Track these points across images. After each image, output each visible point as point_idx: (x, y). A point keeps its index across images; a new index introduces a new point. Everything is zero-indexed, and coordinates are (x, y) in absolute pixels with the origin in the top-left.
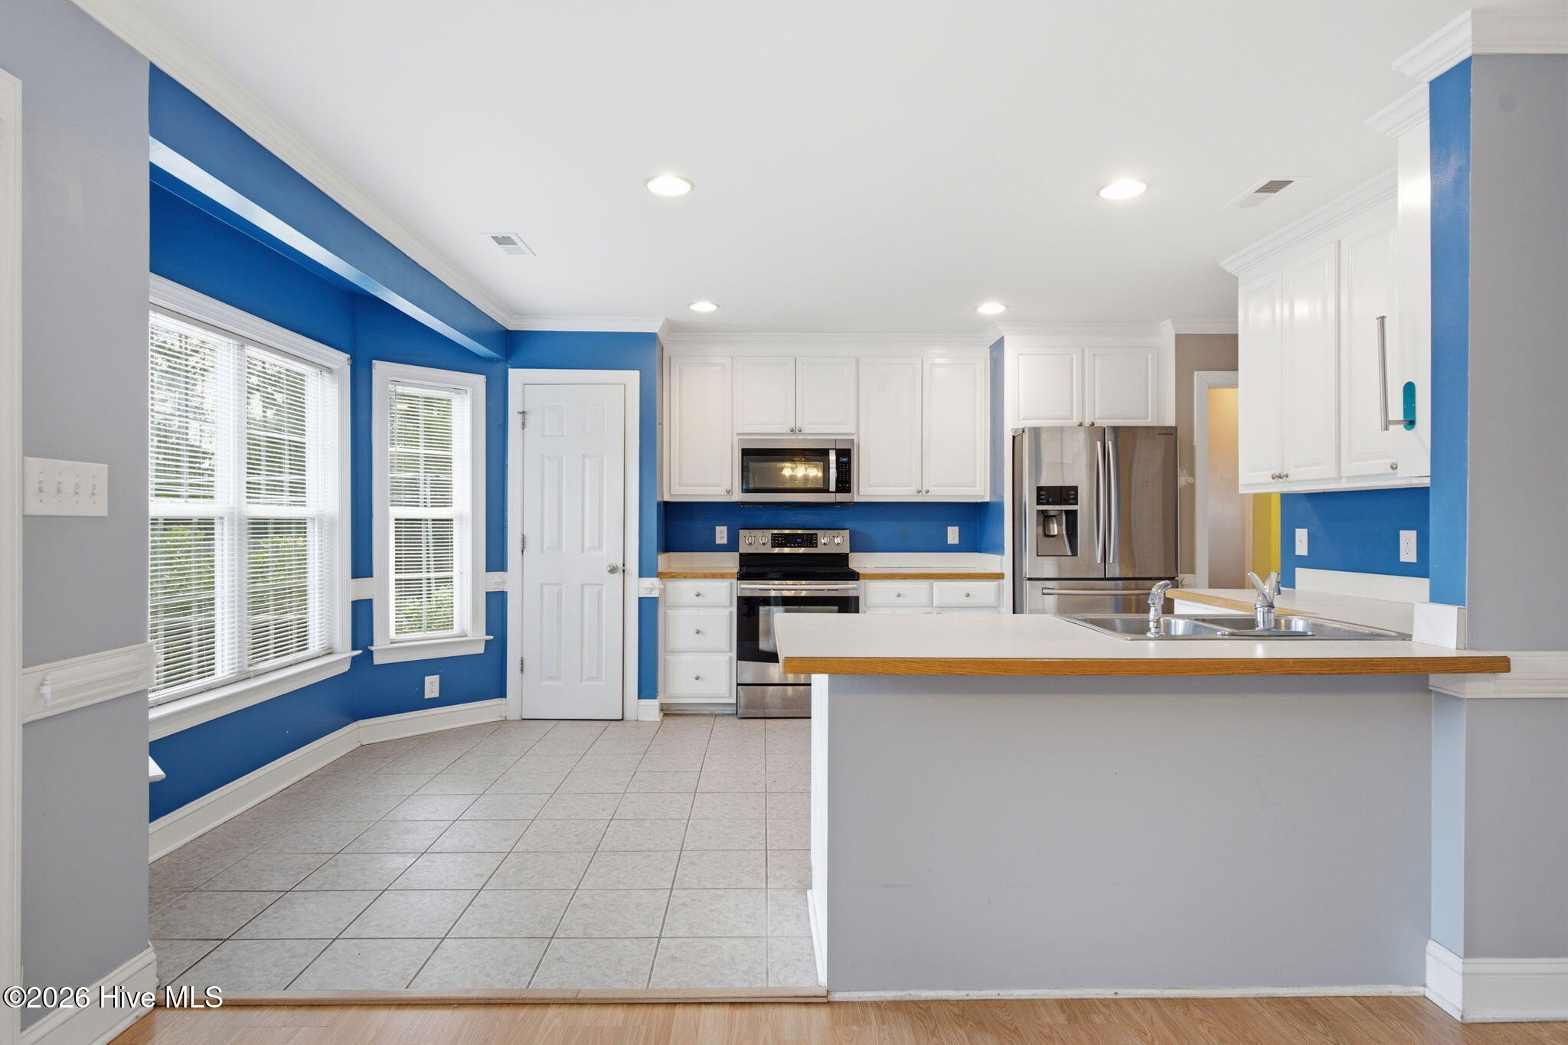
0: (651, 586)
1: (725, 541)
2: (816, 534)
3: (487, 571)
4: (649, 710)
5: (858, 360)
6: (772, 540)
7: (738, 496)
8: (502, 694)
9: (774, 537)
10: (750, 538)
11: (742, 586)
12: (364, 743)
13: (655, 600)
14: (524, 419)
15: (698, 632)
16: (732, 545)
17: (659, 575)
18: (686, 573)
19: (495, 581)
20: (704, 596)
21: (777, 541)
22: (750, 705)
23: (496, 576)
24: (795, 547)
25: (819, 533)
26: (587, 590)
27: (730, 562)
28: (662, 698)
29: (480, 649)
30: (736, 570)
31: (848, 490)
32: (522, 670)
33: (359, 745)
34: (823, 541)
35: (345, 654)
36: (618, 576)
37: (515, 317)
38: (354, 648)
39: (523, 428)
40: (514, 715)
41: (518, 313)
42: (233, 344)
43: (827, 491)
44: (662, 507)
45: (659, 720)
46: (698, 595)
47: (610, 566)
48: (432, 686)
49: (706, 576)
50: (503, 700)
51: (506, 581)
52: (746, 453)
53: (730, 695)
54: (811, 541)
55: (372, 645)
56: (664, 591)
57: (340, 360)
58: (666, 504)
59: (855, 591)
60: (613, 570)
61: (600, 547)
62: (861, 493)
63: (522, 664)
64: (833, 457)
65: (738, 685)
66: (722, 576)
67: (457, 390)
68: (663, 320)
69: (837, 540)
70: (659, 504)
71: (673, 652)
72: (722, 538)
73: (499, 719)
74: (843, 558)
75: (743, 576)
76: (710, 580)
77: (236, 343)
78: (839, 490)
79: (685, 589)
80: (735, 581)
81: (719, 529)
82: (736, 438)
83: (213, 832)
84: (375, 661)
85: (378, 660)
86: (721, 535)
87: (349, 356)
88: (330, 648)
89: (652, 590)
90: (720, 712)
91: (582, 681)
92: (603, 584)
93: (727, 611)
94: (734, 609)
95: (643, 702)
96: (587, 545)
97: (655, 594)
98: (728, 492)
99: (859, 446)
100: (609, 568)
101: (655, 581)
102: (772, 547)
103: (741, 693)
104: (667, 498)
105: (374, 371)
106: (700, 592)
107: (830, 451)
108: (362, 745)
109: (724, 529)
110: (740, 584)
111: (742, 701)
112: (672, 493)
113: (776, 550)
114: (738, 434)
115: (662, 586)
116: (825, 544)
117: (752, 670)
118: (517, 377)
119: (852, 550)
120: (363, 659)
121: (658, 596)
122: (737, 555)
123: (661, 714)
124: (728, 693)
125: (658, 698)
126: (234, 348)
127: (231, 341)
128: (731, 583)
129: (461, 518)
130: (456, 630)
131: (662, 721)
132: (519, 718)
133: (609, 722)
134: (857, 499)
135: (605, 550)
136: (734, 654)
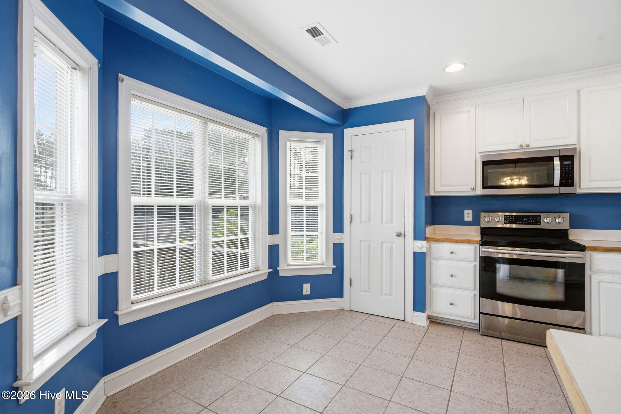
0: (421, 246)
1: (470, 219)
2: (540, 216)
3: (333, 232)
4: (421, 319)
5: (579, 92)
6: (504, 219)
7: (479, 191)
8: (341, 295)
9: (506, 217)
10: (488, 218)
11: (484, 250)
12: (274, 314)
13: (424, 254)
14: (351, 152)
15: (452, 276)
16: (476, 222)
17: (426, 239)
18: (444, 239)
19: (337, 238)
20: (455, 253)
21: (508, 220)
22: (489, 327)
23: (338, 235)
24: (523, 224)
25: (543, 215)
26: (384, 245)
27: (474, 233)
28: (428, 312)
29: (330, 272)
30: (478, 238)
31: (572, 185)
32: (351, 285)
33: (272, 314)
34: (546, 220)
35: (264, 271)
36: (401, 239)
37: (347, 101)
38: (269, 268)
39: (351, 159)
40: (347, 308)
41: (348, 99)
42: (201, 122)
43: (552, 186)
44: (429, 200)
45: (426, 326)
46: (452, 253)
47: (397, 233)
48: (307, 289)
49: (457, 241)
50: (342, 299)
51: (342, 238)
52: (485, 164)
53: (475, 318)
54: (536, 220)
55: (279, 267)
56: (429, 249)
57: (263, 131)
58: (433, 197)
59: (581, 259)
60: (399, 235)
61: (392, 221)
62: (582, 187)
63: (351, 282)
64: (557, 162)
65: (480, 313)
66: (469, 242)
67: (320, 143)
68: (429, 86)
69: (557, 221)
70: (426, 198)
71: (436, 286)
72: (468, 217)
73: (340, 309)
74: (564, 233)
75: (483, 243)
76: (460, 244)
77: (202, 121)
78: (562, 185)
79: (443, 248)
80: (478, 246)
81: (466, 212)
82: (478, 156)
83: (188, 359)
84: (280, 275)
85: (281, 274)
86: (468, 215)
87: (267, 129)
88: (258, 268)
89: (421, 248)
90: (467, 327)
91: (381, 295)
92: (393, 243)
93: (472, 265)
94: (478, 263)
95: (416, 313)
96: (384, 221)
97: (424, 250)
98: (473, 189)
99: (580, 153)
100: (396, 234)
101: (424, 243)
102: (505, 223)
103: (482, 319)
104: (432, 194)
105: (280, 136)
106: (454, 251)
107: (555, 158)
108: (273, 315)
109: (470, 212)
110: (482, 248)
111: (483, 324)
112: (435, 191)
113: (508, 226)
114: (480, 153)
115: (428, 246)
116: (548, 223)
117: (490, 305)
118: (348, 132)
119: (572, 227)
120: (274, 273)
121: (425, 252)
122: (478, 228)
123: (428, 322)
124: (473, 315)
125: (426, 312)
126: (201, 124)
127: (200, 120)
128: (475, 247)
129: (322, 206)
130: (319, 262)
131: (428, 327)
132: (349, 310)
133: (396, 321)
134: (579, 191)
135: (394, 224)
136: (477, 292)
